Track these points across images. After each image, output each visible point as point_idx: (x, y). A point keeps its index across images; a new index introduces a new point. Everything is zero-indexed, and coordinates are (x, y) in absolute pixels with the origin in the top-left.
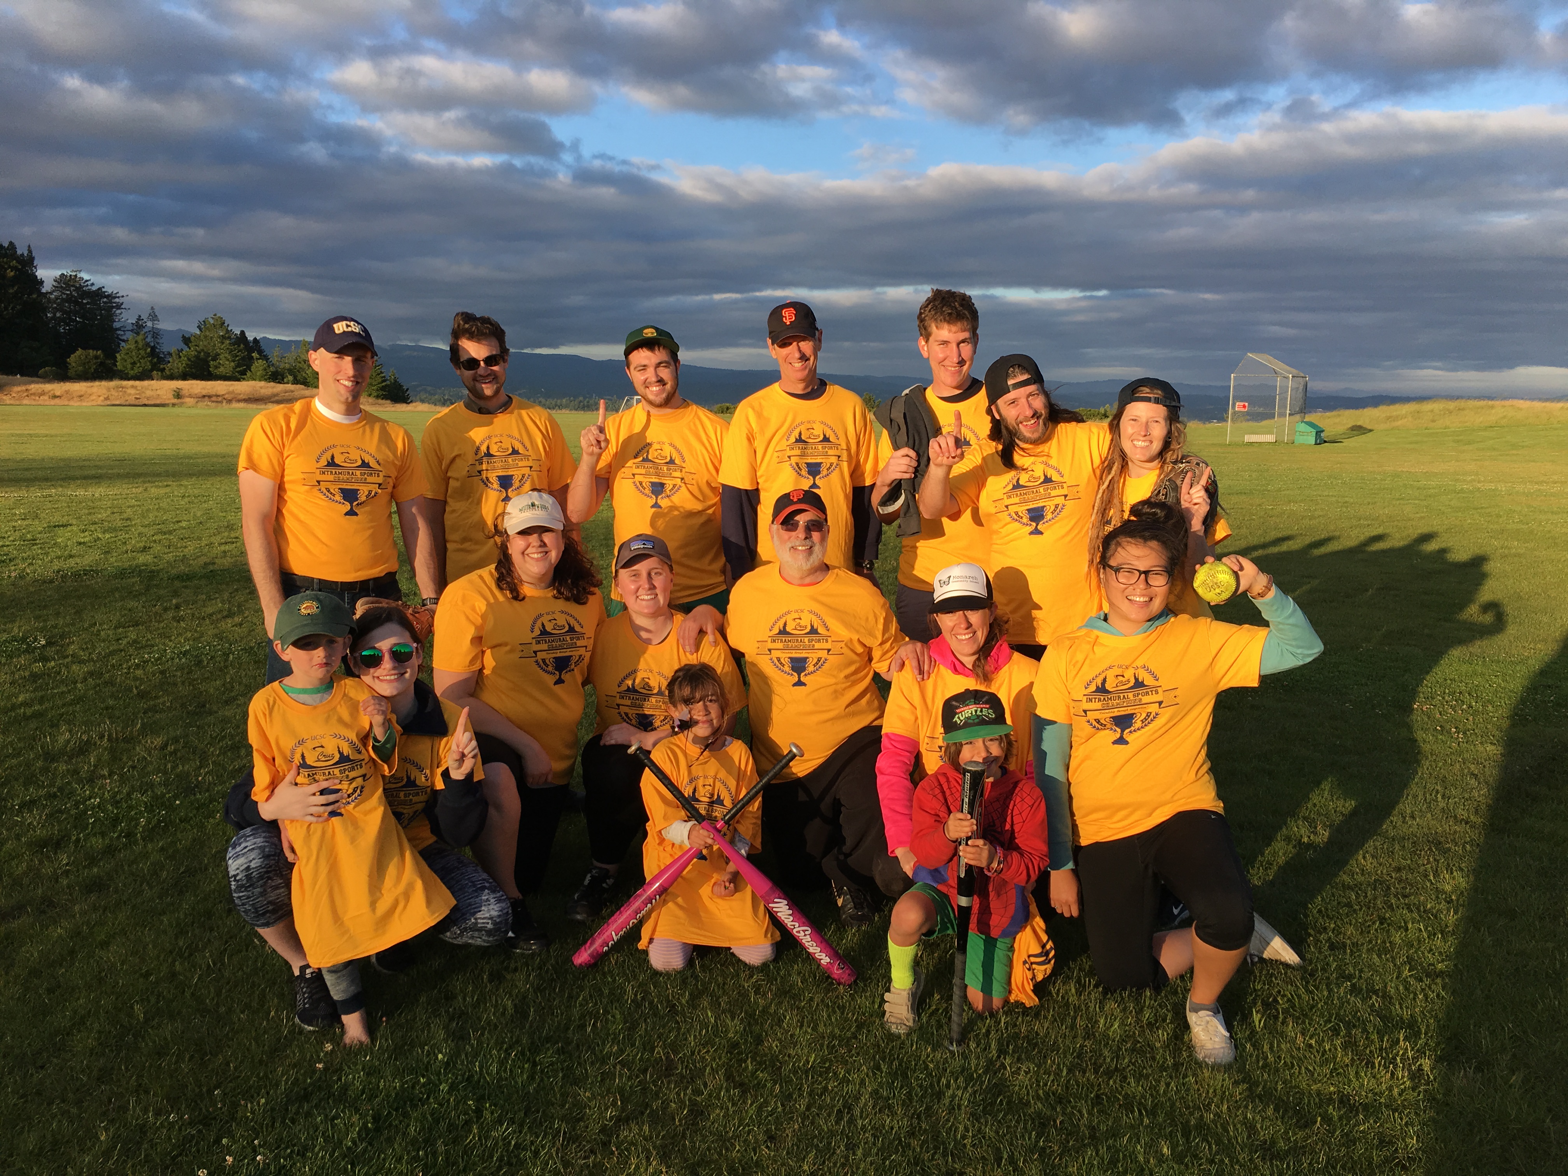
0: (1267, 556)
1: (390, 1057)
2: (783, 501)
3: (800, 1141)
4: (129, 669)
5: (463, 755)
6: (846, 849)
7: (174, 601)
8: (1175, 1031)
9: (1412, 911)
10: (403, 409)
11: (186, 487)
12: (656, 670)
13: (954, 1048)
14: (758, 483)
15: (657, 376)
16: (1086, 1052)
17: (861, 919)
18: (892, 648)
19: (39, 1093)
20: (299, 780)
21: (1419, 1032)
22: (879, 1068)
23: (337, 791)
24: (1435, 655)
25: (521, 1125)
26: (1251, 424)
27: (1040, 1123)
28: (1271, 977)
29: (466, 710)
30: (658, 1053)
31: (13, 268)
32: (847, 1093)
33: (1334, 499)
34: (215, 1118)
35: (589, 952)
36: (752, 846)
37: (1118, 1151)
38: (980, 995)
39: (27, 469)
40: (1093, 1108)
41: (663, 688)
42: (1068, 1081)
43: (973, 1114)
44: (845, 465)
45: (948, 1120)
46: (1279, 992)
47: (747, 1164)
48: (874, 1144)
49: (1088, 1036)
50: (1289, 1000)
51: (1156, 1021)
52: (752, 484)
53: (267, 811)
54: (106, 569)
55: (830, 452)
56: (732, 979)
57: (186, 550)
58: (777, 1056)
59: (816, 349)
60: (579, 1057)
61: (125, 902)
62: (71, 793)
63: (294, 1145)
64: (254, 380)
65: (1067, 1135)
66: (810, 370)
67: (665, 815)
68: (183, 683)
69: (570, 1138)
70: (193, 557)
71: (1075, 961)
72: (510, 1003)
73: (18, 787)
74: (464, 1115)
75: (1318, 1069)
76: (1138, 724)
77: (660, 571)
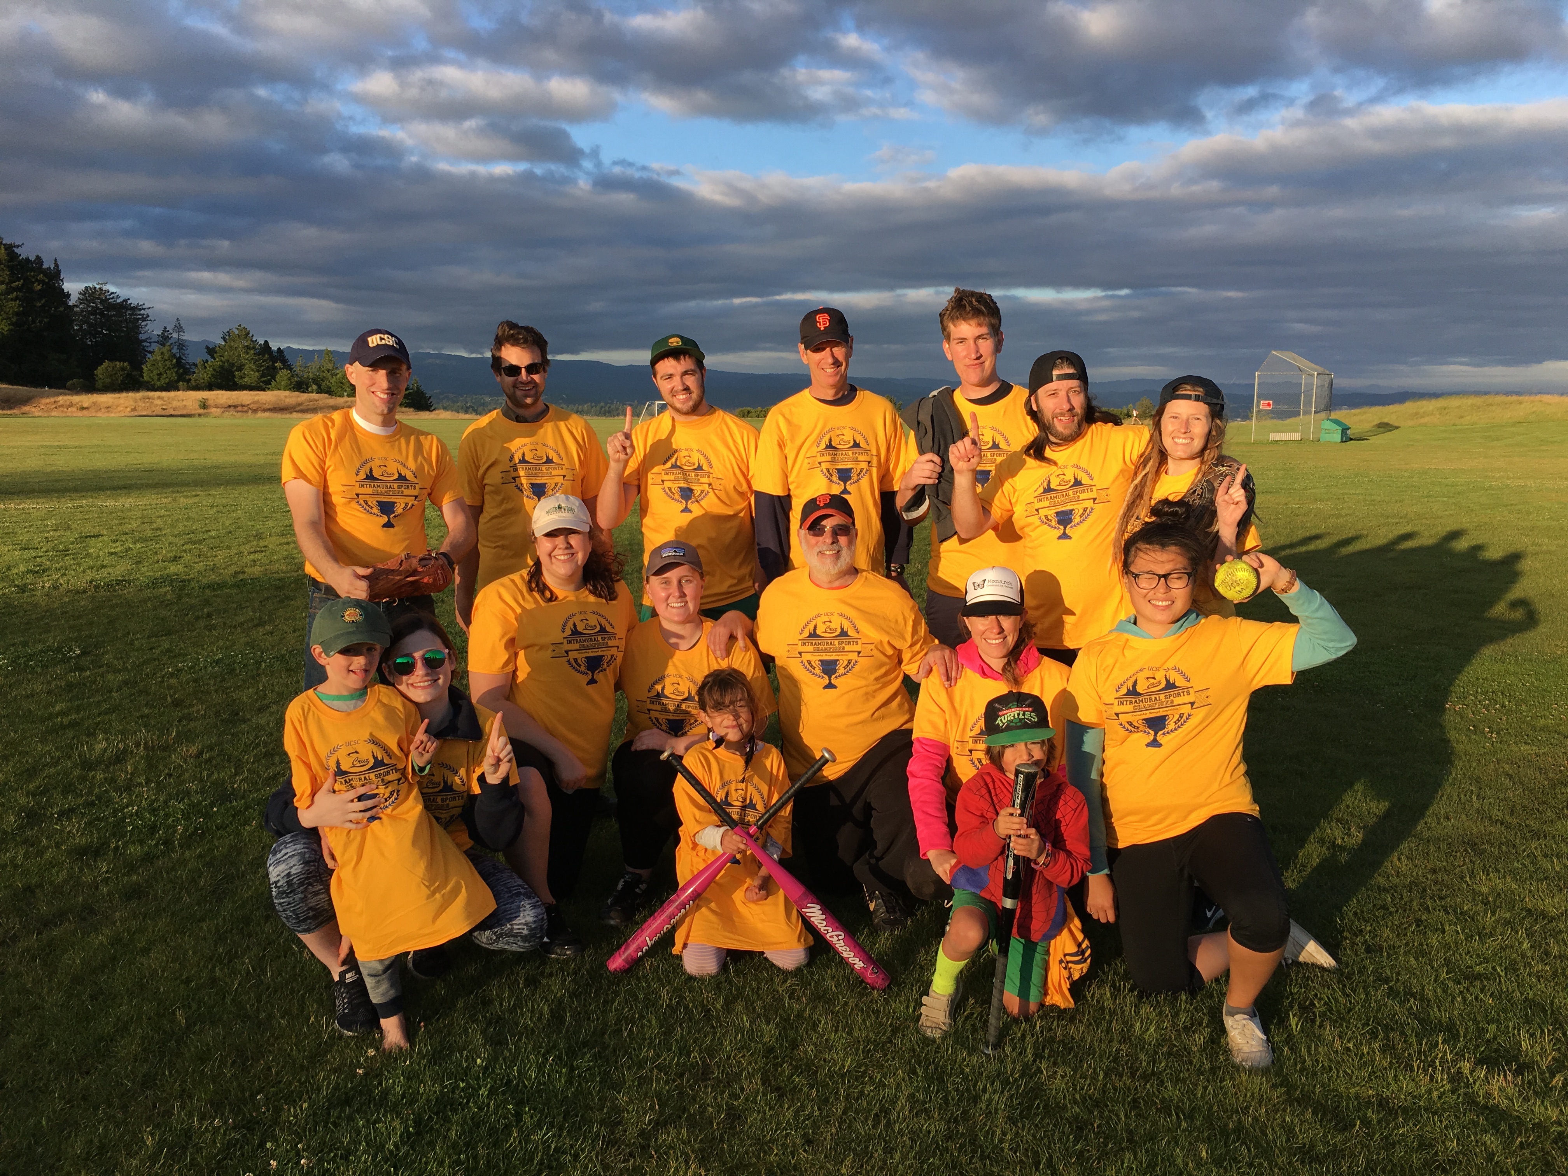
0: (1293, 555)
1: (429, 1062)
2: (811, 505)
3: (838, 1145)
4: (163, 677)
5: (499, 760)
6: (877, 853)
7: (206, 610)
8: (1211, 1035)
9: (1448, 913)
10: (426, 417)
11: (214, 496)
12: (685, 675)
13: (989, 1051)
14: (789, 490)
15: (684, 384)
16: (1123, 1056)
17: (893, 924)
18: (921, 649)
19: (84, 1098)
20: (337, 787)
21: (1458, 1035)
22: (914, 1072)
23: (374, 796)
24: (1466, 655)
25: (561, 1129)
26: (1275, 422)
27: (1077, 1127)
28: (1307, 980)
29: (499, 715)
30: (695, 1057)
31: (41, 282)
32: (883, 1097)
33: (1360, 497)
34: (258, 1123)
35: (623, 957)
36: (784, 851)
37: (1156, 1155)
38: (1016, 1001)
39: (57, 481)
40: (1130, 1112)
41: (693, 693)
42: (1105, 1085)
43: (1010, 1118)
44: (874, 470)
45: (985, 1124)
46: (1316, 995)
47: (785, 1167)
48: (912, 1147)
49: (1124, 1040)
50: (1325, 1004)
51: (1192, 1025)
52: (783, 490)
53: (306, 818)
54: (138, 579)
55: (861, 458)
56: (766, 984)
57: (216, 559)
58: (813, 1061)
59: (848, 355)
60: (617, 1062)
61: (164, 909)
62: (109, 801)
63: (337, 1149)
64: (279, 389)
65: (1105, 1139)
66: (842, 376)
67: (698, 820)
68: (216, 691)
69: (609, 1142)
70: (223, 566)
71: (1110, 965)
72: (546, 1008)
73: (57, 796)
74: (504, 1119)
75: (1356, 1072)
76: (1171, 726)
77: (691, 578)
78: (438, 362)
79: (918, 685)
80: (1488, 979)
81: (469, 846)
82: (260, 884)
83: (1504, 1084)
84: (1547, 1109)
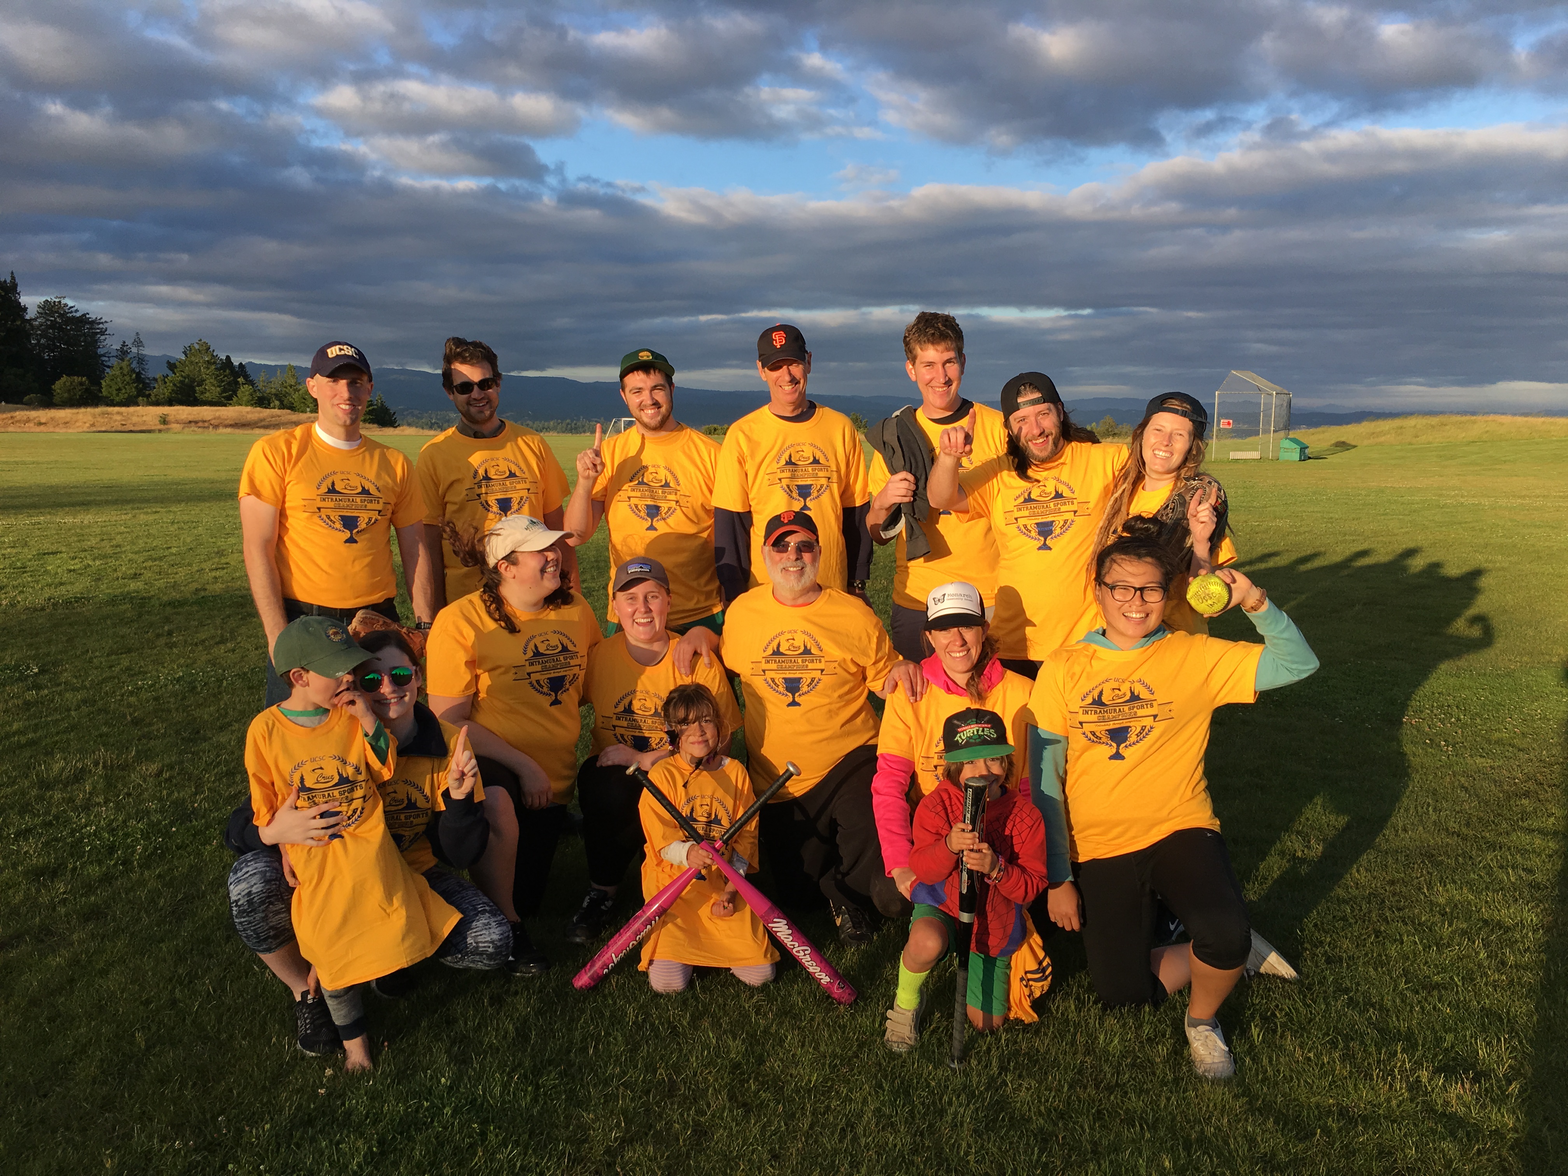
1: (393, 1081)
2: (775, 523)
3: (804, 1160)
4: (122, 695)
5: (463, 775)
6: (843, 868)
7: (166, 628)
8: (1174, 1046)
9: (1406, 924)
10: (391, 433)
11: (175, 512)
12: (652, 691)
13: (955, 1065)
14: (750, 506)
15: (653, 399)
16: (1087, 1068)
17: (859, 939)
18: (885, 667)
19: (42, 1122)
20: (300, 803)
21: (1417, 1044)
22: (880, 1086)
23: (337, 813)
24: (1424, 671)
25: (526, 1148)
26: (1236, 440)
27: (1042, 1139)
28: (1269, 991)
29: (463, 731)
30: (661, 1074)
32: (850, 1112)
33: (1319, 515)
34: (219, 1145)
35: (589, 974)
36: (750, 866)
37: (1120, 1166)
38: (980, 1014)
39: (13, 497)
40: (1094, 1123)
41: (659, 709)
42: (1070, 1097)
43: (975, 1131)
44: (835, 487)
45: (951, 1137)
46: (1277, 1006)
48: (878, 1161)
49: (1088, 1053)
50: (1287, 1014)
51: (1156, 1037)
52: (743, 507)
53: (268, 835)
54: (97, 596)
55: (821, 474)
56: (732, 1000)
57: (178, 576)
58: (779, 1076)
59: (806, 372)
60: (582, 1080)
61: (123, 931)
62: (66, 821)
64: (240, 405)
65: (1070, 1150)
66: (800, 393)
67: (664, 834)
68: (177, 710)
69: (575, 1160)
70: (185, 583)
71: (1073, 977)
72: (511, 1026)
73: (14, 818)
74: (469, 1138)
75: (1317, 1081)
76: (1133, 738)
77: (657, 594)
78: (402, 378)
79: (883, 702)
80: (1446, 989)
81: (432, 864)
82: (221, 904)
83: (1462, 1092)
84: (1503, 1116)
